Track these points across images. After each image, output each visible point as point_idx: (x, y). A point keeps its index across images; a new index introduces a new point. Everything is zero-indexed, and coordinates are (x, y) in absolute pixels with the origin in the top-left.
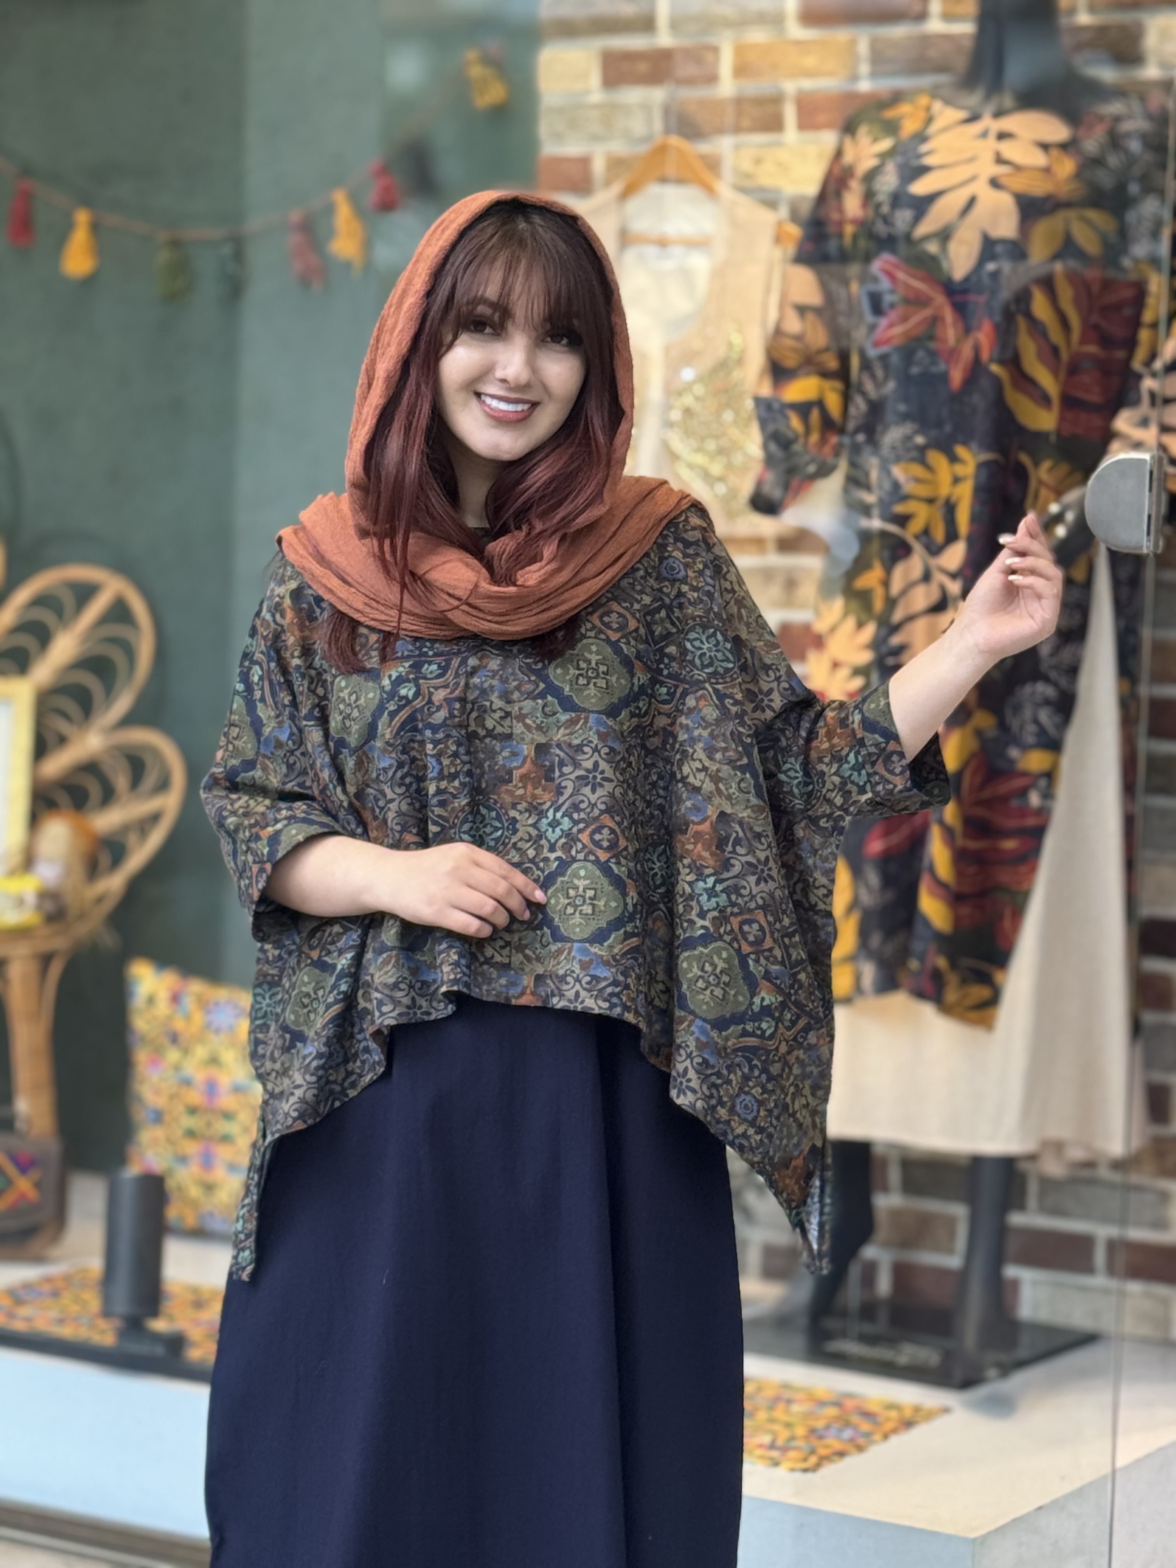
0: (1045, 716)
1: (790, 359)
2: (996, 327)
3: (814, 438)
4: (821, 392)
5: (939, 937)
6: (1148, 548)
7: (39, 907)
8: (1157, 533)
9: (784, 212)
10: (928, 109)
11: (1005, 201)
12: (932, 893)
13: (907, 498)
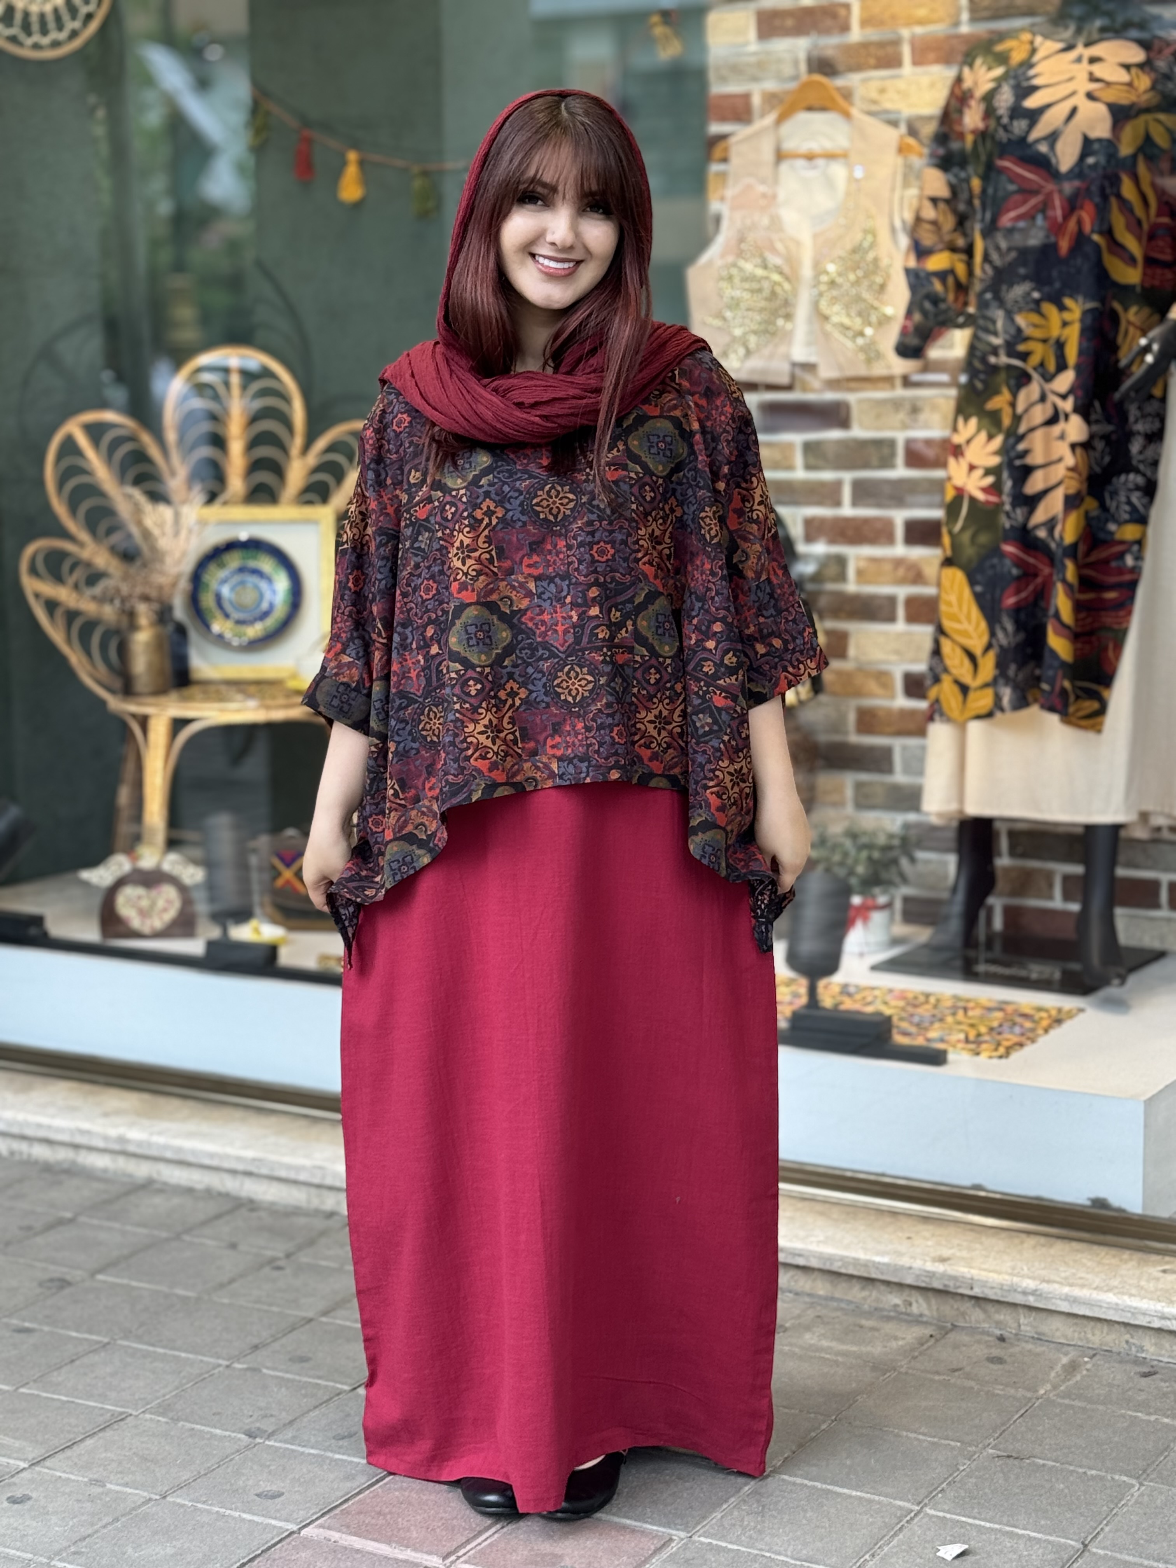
0: (1135, 498)
1: (928, 239)
2: (1097, 206)
3: (951, 297)
4: (952, 263)
5: (1064, 664)
9: (903, 129)
10: (1032, 43)
11: (1101, 110)
12: (1057, 633)
13: (1027, 339)
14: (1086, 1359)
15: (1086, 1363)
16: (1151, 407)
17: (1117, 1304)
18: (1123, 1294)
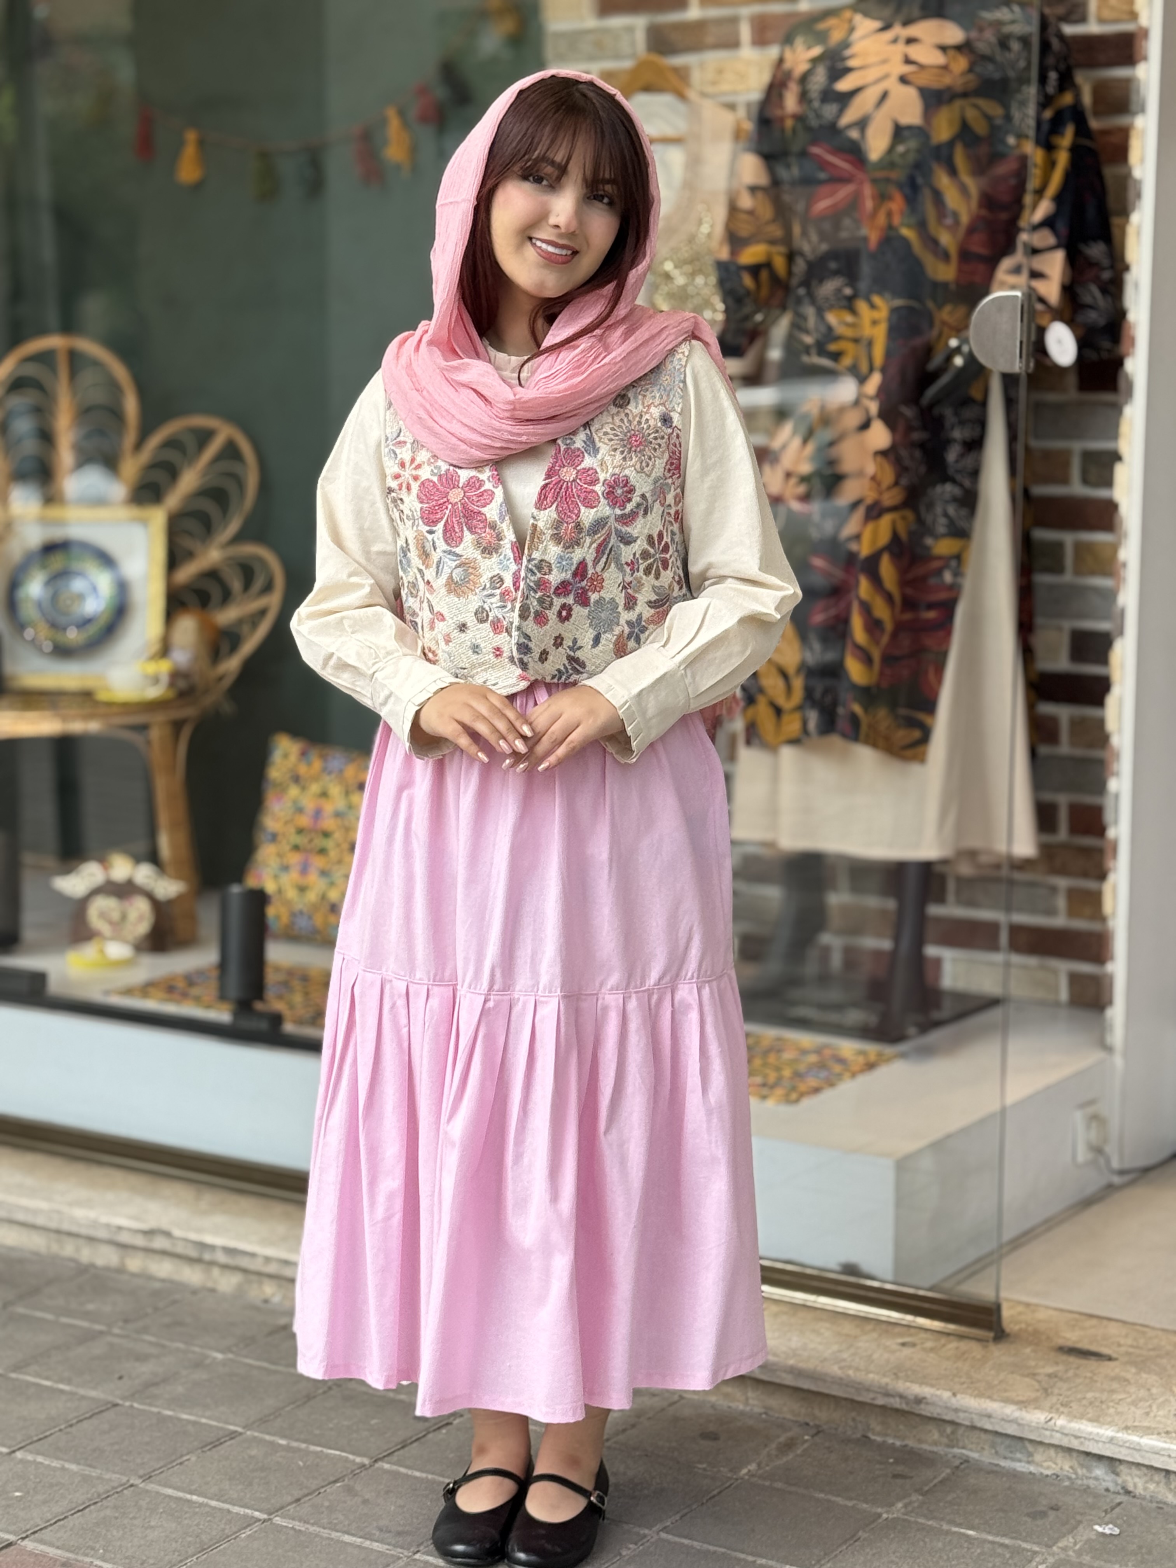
0: (951, 510)
1: (744, 230)
2: (907, 197)
3: (765, 292)
4: (769, 255)
6: (1020, 368)
7: (172, 684)
8: (1028, 355)
9: (742, 113)
10: (850, 21)
11: (912, 94)
13: (838, 338)
14: (806, 1437)
15: (807, 1441)
16: (969, 413)
17: (841, 1379)
18: (850, 1367)
